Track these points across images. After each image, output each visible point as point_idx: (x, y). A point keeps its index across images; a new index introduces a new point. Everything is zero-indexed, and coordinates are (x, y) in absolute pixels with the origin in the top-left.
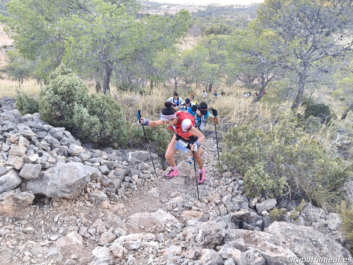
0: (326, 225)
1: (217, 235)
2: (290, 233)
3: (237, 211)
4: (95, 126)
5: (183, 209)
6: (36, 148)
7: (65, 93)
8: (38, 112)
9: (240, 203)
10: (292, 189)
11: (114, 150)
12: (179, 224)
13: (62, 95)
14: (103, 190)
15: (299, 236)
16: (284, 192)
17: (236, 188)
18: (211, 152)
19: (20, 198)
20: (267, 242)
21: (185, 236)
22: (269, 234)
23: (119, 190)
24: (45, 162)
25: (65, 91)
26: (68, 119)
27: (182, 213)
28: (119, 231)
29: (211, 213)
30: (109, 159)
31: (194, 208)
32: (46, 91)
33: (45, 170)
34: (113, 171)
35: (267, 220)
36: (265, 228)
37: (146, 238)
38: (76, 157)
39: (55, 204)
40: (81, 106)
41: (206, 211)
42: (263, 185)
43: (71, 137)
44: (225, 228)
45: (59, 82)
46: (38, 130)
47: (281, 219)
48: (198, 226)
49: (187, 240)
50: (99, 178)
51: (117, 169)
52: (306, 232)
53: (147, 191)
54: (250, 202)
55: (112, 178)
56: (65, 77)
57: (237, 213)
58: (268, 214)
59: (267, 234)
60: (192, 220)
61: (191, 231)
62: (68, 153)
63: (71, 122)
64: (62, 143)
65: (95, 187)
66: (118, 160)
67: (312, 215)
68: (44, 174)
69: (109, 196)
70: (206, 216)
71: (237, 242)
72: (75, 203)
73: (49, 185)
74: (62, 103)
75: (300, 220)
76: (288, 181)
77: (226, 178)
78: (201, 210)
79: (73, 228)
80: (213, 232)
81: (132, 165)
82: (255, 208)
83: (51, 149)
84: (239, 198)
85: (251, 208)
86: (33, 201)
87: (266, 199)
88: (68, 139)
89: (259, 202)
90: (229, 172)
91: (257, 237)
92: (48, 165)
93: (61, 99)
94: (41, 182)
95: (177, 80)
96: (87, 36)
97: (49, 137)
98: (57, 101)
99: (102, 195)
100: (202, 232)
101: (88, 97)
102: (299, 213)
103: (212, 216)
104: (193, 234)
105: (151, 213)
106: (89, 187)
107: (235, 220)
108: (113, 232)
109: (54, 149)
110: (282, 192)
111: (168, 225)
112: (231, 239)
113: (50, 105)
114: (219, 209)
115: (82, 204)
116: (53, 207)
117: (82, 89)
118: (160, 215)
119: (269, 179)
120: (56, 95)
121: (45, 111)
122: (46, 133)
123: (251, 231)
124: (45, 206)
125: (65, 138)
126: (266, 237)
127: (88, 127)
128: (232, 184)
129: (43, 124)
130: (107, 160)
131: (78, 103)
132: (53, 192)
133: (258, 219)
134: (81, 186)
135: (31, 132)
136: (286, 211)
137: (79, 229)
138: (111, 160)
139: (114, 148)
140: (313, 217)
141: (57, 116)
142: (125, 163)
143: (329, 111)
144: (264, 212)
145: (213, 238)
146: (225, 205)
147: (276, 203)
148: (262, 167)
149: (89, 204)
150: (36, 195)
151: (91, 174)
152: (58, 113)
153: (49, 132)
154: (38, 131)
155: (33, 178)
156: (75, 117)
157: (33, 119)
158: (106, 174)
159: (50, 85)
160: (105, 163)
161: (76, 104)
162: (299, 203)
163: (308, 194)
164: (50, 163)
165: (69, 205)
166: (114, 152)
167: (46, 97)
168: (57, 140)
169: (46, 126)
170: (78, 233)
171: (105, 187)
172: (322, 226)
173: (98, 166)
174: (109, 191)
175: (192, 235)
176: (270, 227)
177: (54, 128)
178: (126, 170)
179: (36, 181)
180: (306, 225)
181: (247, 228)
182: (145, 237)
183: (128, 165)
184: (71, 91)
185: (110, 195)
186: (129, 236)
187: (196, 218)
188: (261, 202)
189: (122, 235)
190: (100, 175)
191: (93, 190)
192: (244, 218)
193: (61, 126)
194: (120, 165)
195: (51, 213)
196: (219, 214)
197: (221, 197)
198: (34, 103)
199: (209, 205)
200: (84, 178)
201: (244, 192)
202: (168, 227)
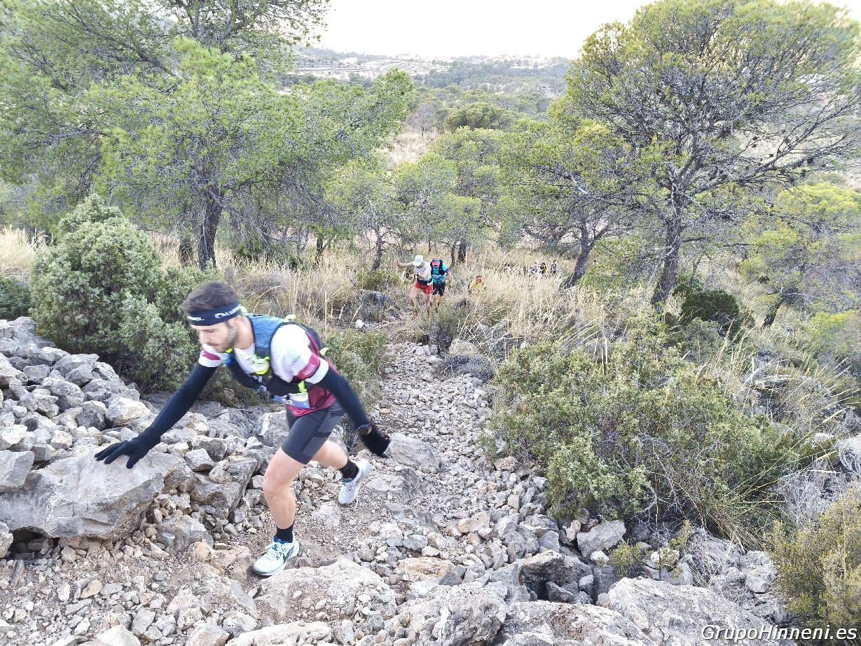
0: (742, 582)
1: (485, 619)
2: (660, 606)
3: (533, 555)
4: (178, 350)
5: (399, 554)
6: (20, 409)
7: (99, 265)
8: (26, 314)
9: (539, 535)
10: (660, 495)
11: (225, 407)
12: (390, 595)
13: (93, 271)
14: (197, 514)
15: (681, 611)
16: (643, 503)
17: (528, 496)
18: (468, 409)
20: (605, 632)
21: (406, 624)
22: (610, 612)
23: (237, 512)
24: (44, 446)
25: (101, 261)
26: (106, 333)
27: (398, 565)
28: (236, 620)
29: (470, 563)
30: (213, 432)
31: (428, 550)
32: (51, 262)
33: (42, 467)
34: (221, 463)
35: (604, 575)
36: (599, 596)
37: (307, 636)
38: (126, 428)
39: (69, 555)
40: (140, 299)
41: (458, 558)
42: (592, 487)
43: (115, 379)
44: (505, 600)
45: (85, 240)
46: (26, 361)
47: (637, 571)
48: (438, 598)
49: (412, 636)
50: (185, 484)
51: (233, 457)
52: (696, 602)
53: (309, 512)
54: (564, 529)
55: (221, 479)
56: (102, 227)
57: (532, 560)
58: (606, 558)
59: (607, 610)
60: (423, 582)
61: (420, 612)
62: (106, 420)
63: (115, 339)
64: (89, 393)
65: (174, 506)
66: (235, 434)
67: (709, 558)
68: (40, 476)
69: (212, 529)
70: (456, 571)
71: (535, 634)
72: (123, 551)
73: (53, 505)
74: (92, 293)
75: (681, 571)
76: (649, 478)
77: (504, 473)
78: (445, 555)
79: (115, 616)
80: (476, 613)
81: (271, 445)
82: (574, 547)
83: (61, 411)
84: (536, 523)
85: (566, 545)
86: (9, 550)
87: (600, 522)
88: (105, 383)
89: (584, 529)
90: (510, 458)
91: (581, 618)
92: (51, 451)
93: (90, 282)
94: (32, 496)
95: (381, 234)
96: (159, 128)
97: (55, 379)
98: (77, 288)
99: (192, 526)
100: (449, 613)
101: (160, 277)
102: (677, 553)
103: (473, 570)
104: (426, 618)
105: (321, 568)
106: (161, 506)
107: (527, 578)
108: (220, 623)
109: (67, 411)
110: (636, 503)
111: (364, 598)
112: (518, 627)
113: (61, 297)
114: (489, 552)
115: (139, 553)
116: (63, 563)
117: (145, 257)
118: (342, 572)
119: (605, 473)
120: (77, 273)
121: (46, 314)
122: (47, 368)
123: (567, 606)
124: (40, 561)
125: (97, 381)
126: (604, 620)
127: (160, 351)
128: (519, 487)
129: (41, 346)
130: (207, 434)
131: (133, 292)
132: (64, 524)
133: (583, 573)
134: (138, 506)
135: (9, 366)
136: (649, 549)
137: (132, 618)
138: (217, 435)
139: (226, 404)
140: (711, 562)
141: (77, 325)
142: (253, 441)
143: (737, 307)
144: (598, 555)
145: (475, 629)
146: (504, 539)
147: (624, 530)
148: (588, 444)
149: (157, 550)
150: (16, 533)
151: (164, 475)
152: (80, 318)
153: (55, 366)
154: (25, 365)
155: (10, 488)
156: (125, 327)
157: (13, 332)
158: (205, 470)
159: (62, 247)
160: (203, 445)
161: (128, 294)
162: (678, 528)
163: (698, 505)
164: (57, 446)
165: (107, 555)
166: (226, 414)
167: (49, 276)
168: (78, 388)
169: (49, 351)
170: (130, 627)
171: (202, 504)
172: (732, 584)
173: (185, 451)
174: (212, 515)
175: (423, 621)
176: (612, 593)
177: (68, 355)
178: (255, 461)
179: (18, 496)
180: (695, 584)
181: (557, 598)
182: (303, 631)
183: (260, 447)
184: (115, 261)
185: (214, 524)
186: (266, 631)
187: (433, 577)
188: (587, 531)
189: (243, 631)
190: (189, 476)
191: (171, 513)
192: (550, 571)
193: (87, 349)
194: (240, 448)
195: (57, 579)
196: (489, 564)
197: (494, 520)
198: (19, 291)
199: (465, 543)
200: (147, 485)
201: (547, 507)
202: (364, 602)
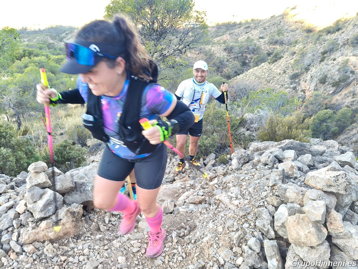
19: (75, 210)
89: (204, 160)
94: (77, 191)
188: (205, 160)
